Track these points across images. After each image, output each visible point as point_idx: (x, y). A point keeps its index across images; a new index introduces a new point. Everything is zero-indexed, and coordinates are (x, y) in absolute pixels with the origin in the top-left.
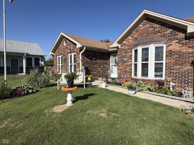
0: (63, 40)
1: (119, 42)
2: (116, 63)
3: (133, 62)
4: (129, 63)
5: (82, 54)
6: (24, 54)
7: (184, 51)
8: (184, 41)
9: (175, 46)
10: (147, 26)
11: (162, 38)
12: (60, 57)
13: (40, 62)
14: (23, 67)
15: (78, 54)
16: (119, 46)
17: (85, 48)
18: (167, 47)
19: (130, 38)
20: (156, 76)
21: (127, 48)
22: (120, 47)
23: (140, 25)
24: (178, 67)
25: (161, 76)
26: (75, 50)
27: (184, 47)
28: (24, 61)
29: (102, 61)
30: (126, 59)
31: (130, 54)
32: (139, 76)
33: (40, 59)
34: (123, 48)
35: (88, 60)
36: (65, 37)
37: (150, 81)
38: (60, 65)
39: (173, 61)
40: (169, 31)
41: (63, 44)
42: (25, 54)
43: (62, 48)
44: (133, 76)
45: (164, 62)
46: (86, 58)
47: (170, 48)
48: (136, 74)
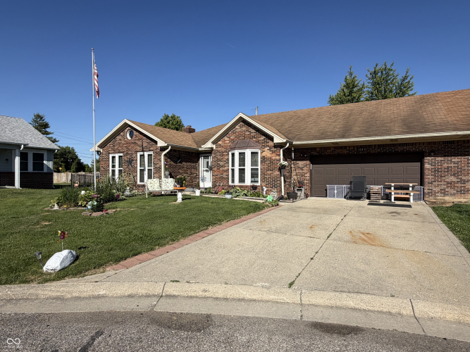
0: (126, 130)
1: (213, 143)
2: (208, 167)
3: (230, 167)
4: (226, 169)
5: (165, 155)
6: (19, 146)
7: (274, 158)
8: (273, 149)
9: (267, 153)
10: (244, 128)
11: (257, 144)
12: (117, 156)
13: (44, 162)
14: (14, 173)
15: (158, 154)
16: (214, 146)
17: (170, 147)
18: (261, 153)
19: (226, 138)
20: (252, 182)
21: (223, 150)
22: (214, 148)
23: (237, 127)
24: (269, 172)
25: (257, 182)
26: (151, 149)
27: (274, 155)
28: (17, 160)
29: (189, 164)
30: (221, 163)
31: (226, 157)
32: (237, 182)
33: (45, 156)
34: (219, 149)
35: (172, 163)
36: (130, 126)
37: (247, 186)
38: (117, 169)
39: (266, 166)
40: (263, 138)
41: (124, 136)
42: (22, 146)
43: (123, 142)
44: (230, 183)
45: (259, 167)
46: (169, 160)
47: (264, 154)
48: (233, 181)
